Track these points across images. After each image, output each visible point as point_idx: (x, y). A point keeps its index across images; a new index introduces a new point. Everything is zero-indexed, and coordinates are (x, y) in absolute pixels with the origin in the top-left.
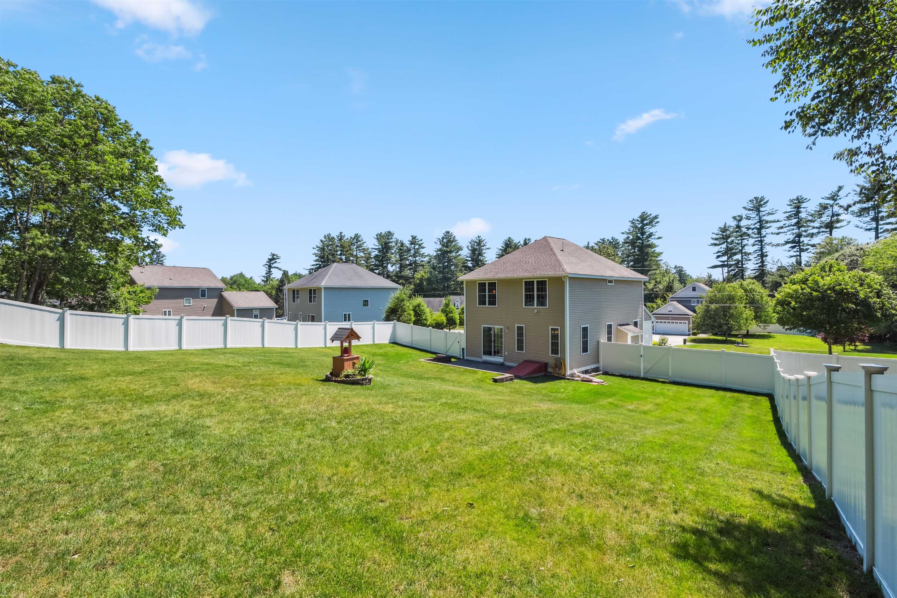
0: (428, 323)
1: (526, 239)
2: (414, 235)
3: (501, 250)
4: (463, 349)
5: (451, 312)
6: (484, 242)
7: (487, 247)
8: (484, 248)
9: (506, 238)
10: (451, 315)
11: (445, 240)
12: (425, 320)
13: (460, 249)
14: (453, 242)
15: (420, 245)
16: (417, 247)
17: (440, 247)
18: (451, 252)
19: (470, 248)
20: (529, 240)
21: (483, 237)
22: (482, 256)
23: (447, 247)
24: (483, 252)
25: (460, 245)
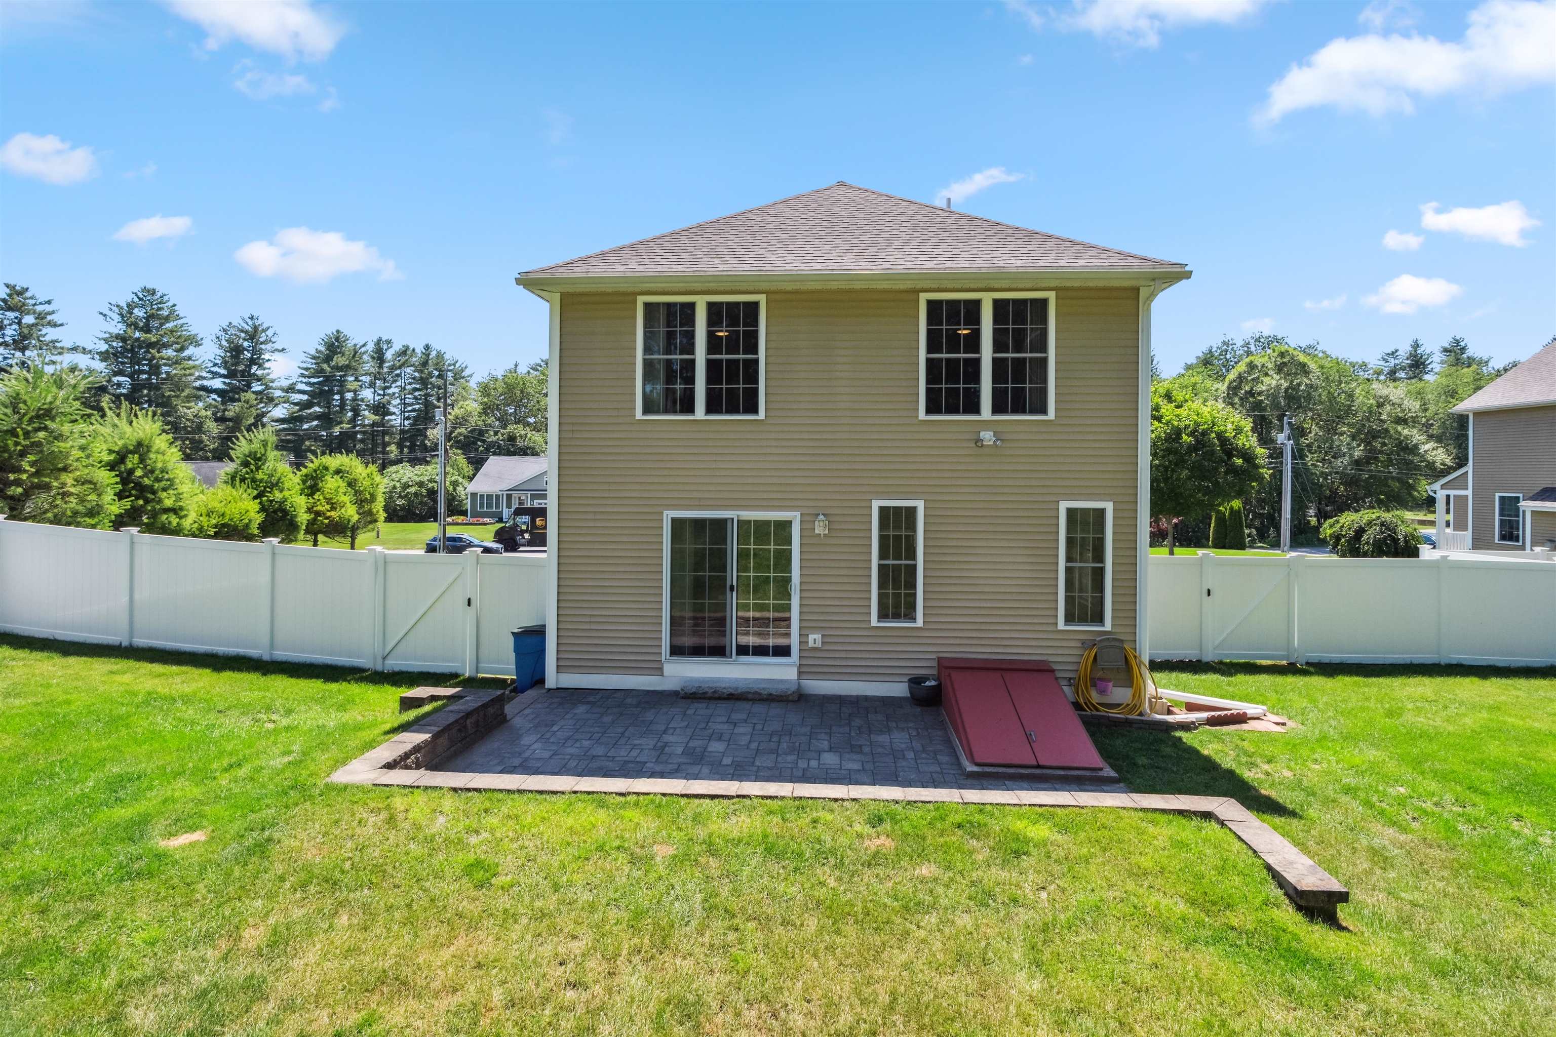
0: (187, 523)
1: (379, 341)
2: (20, 285)
3: (314, 358)
4: (538, 632)
5: (276, 485)
6: (270, 333)
7: (278, 346)
8: (269, 346)
9: (331, 330)
10: (278, 495)
11: (139, 313)
12: (174, 511)
13: (194, 341)
14: (167, 319)
15: (40, 317)
16: (29, 319)
17: (118, 328)
18: (159, 345)
19: (224, 343)
20: (389, 342)
21: (264, 320)
22: (260, 366)
23: (147, 329)
24: (266, 356)
25: (193, 330)
